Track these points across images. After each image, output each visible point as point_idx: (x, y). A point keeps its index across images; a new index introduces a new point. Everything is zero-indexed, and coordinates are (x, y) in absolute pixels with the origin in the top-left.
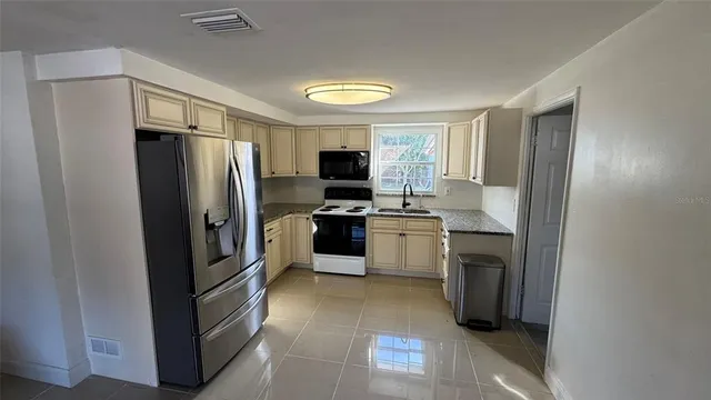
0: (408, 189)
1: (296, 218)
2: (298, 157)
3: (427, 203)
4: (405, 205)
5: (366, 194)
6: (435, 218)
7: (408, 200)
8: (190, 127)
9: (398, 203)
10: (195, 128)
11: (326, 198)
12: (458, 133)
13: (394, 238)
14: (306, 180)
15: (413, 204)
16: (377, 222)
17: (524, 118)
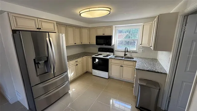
0: (126, 49)
1: (88, 57)
2: (90, 38)
3: (134, 55)
4: (125, 55)
5: (112, 50)
6: (134, 61)
7: (126, 53)
8: (38, 29)
9: (122, 54)
10: (40, 29)
11: (99, 51)
12: (147, 27)
13: (119, 67)
14: (92, 45)
15: (128, 55)
16: (113, 61)
17: (179, 17)
